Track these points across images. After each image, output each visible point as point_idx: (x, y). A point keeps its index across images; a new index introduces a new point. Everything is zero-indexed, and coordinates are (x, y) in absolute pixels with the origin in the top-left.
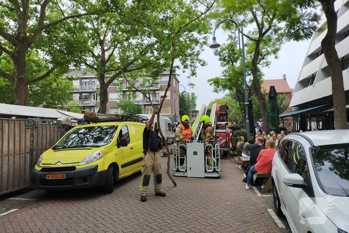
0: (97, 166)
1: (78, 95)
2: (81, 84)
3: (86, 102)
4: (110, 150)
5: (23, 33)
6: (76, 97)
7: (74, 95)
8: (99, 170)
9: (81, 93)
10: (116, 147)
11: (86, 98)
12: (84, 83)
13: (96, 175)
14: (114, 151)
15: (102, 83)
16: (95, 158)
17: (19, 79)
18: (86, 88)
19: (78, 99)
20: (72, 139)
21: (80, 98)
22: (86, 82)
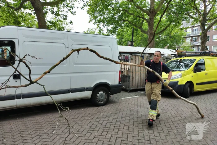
0: (178, 82)
1: (190, 38)
2: (192, 31)
3: (195, 43)
4: (188, 73)
5: (153, 7)
6: (188, 40)
7: (187, 38)
8: (179, 84)
9: (192, 37)
10: (193, 72)
11: (196, 40)
12: (195, 30)
13: (177, 86)
14: (191, 74)
15: (203, 29)
16: (177, 77)
17: (150, 33)
18: (196, 33)
19: (190, 41)
20: (173, 64)
21: (191, 40)
22: (196, 29)
